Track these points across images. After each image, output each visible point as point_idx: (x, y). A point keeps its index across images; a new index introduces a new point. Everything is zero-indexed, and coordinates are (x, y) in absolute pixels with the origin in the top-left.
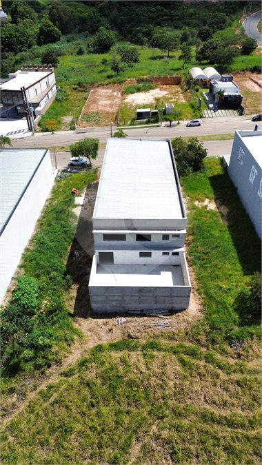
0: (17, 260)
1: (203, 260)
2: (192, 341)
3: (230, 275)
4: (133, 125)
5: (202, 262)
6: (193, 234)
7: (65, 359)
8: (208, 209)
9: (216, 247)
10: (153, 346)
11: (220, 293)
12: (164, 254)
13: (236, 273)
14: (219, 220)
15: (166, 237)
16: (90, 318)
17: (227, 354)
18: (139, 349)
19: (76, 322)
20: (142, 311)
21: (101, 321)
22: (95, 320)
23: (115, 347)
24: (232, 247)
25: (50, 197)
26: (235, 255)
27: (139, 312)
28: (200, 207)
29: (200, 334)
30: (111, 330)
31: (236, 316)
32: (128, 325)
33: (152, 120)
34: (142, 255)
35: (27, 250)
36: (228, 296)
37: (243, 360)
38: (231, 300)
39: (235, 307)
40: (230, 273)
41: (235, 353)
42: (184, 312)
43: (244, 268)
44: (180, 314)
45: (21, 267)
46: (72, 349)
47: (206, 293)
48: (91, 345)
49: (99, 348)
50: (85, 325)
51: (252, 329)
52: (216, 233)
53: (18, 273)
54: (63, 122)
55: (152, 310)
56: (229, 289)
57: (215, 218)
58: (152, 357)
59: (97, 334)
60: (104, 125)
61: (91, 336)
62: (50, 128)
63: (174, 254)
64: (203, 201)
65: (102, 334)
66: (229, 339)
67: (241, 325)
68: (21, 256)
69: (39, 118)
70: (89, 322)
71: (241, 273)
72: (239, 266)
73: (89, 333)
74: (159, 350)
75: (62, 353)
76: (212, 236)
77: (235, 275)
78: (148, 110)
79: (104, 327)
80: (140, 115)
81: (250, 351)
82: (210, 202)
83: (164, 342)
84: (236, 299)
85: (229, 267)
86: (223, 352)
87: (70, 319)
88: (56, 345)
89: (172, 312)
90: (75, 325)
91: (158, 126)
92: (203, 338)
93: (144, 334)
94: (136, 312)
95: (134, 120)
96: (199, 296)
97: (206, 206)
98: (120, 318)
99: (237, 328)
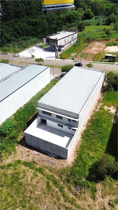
0: (14, 111)
1: (89, 137)
2: (59, 176)
3: (98, 150)
4: (101, 61)
5: (88, 138)
6: (92, 123)
7: (4, 160)
8: (110, 112)
9: (100, 133)
10: (41, 170)
11: (87, 157)
12: (68, 128)
13: (102, 150)
14: (111, 120)
15: (69, 120)
16: (24, 147)
17: (71, 191)
18: (34, 169)
19: (18, 146)
20: (46, 152)
21: (27, 149)
22: (26, 148)
23: (26, 164)
24: (108, 136)
25: (44, 88)
26: (107, 140)
27: (45, 152)
28: (106, 110)
29: (63, 174)
30: (29, 155)
31: (87, 173)
32: (36, 156)
33: (111, 60)
34: (59, 125)
35: (21, 108)
36: (90, 161)
37: (77, 198)
38: (91, 163)
39: (90, 168)
40: (98, 149)
41: (75, 192)
42: (64, 160)
43: (107, 148)
44: (62, 160)
45: (14, 115)
46: (9, 157)
47: (80, 155)
48: (17, 159)
49: (19, 162)
50: (20, 149)
51: (90, 184)
52: (105, 126)
53: (11, 117)
54: (71, 55)
55: (50, 153)
56: (92, 157)
57: (110, 118)
58: (37, 176)
59: (22, 155)
60: (87, 60)
61: (20, 155)
62: (64, 58)
63: (73, 129)
64: (110, 107)
65: (25, 156)
66: (76, 183)
67: (87, 179)
68: (17, 110)
69: (61, 52)
70: (23, 148)
71: (104, 151)
72: (105, 147)
73: (20, 153)
74: (42, 174)
75: (5, 157)
76: (102, 126)
77: (100, 151)
78: (111, 55)
79: (27, 153)
80: (107, 57)
81: (83, 195)
82: (113, 108)
83: (47, 171)
84: (94, 164)
85: (100, 145)
86: (70, 189)
87: (16, 144)
88: (4, 153)
89: (59, 158)
90: (17, 147)
91: (113, 64)
92: (64, 177)
93: (40, 163)
94: (43, 151)
95: (103, 59)
96: (76, 155)
97: (109, 110)
98: (35, 151)
99: (84, 180)
